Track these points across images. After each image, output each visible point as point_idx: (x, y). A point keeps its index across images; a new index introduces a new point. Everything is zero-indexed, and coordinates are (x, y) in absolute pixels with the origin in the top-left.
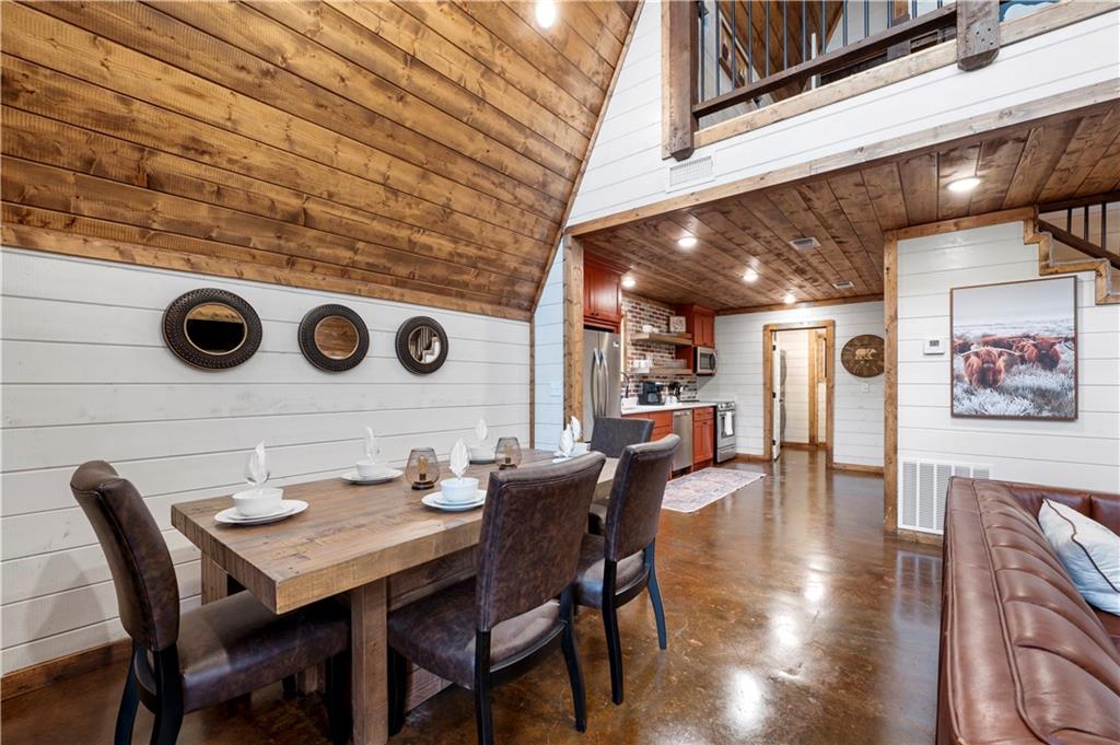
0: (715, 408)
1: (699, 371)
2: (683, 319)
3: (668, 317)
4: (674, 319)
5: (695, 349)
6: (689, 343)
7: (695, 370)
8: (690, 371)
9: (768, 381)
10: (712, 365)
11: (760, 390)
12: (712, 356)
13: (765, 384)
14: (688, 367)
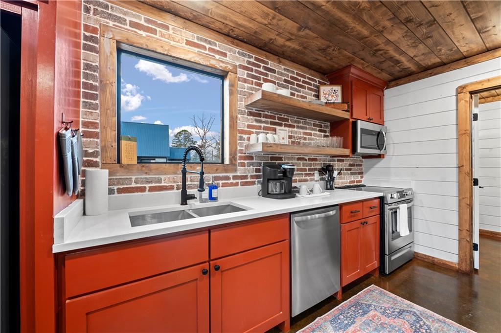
0: (382, 199)
1: (359, 150)
2: (338, 88)
3: (318, 87)
4: (325, 90)
5: (355, 124)
6: (346, 115)
7: (354, 150)
8: (347, 152)
9: (466, 163)
10: (380, 144)
11: (453, 175)
12: (379, 134)
13: (460, 167)
14: (345, 147)
